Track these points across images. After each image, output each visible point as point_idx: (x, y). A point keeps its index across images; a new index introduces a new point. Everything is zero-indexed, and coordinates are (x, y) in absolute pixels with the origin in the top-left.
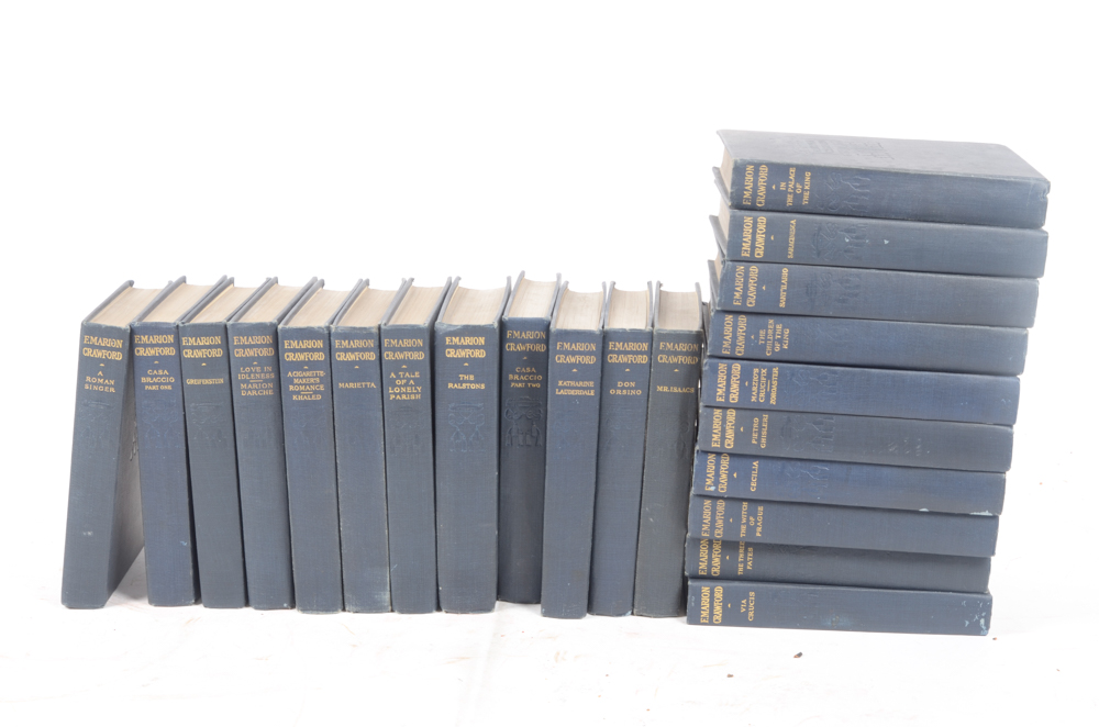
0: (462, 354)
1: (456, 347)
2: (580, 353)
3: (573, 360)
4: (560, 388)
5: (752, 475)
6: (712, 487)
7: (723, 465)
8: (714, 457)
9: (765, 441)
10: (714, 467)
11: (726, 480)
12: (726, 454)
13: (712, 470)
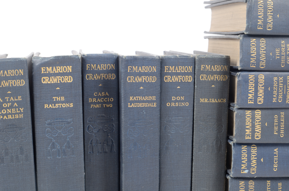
0: (54, 80)
1: (49, 75)
2: (145, 74)
3: (140, 80)
4: (131, 102)
5: (275, 159)
6: (246, 171)
7: (253, 153)
8: (246, 148)
9: (283, 132)
10: (246, 155)
11: (256, 164)
12: (254, 145)
13: (245, 158)
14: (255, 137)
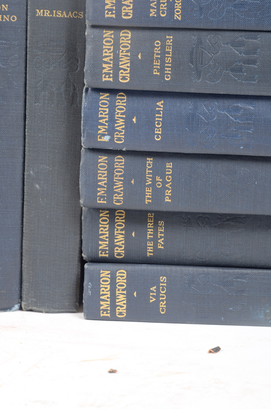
5: (157, 119)
6: (106, 137)
7: (118, 107)
8: (107, 97)
9: (169, 71)
10: (107, 110)
11: (124, 127)
12: (122, 94)
13: (105, 115)
14: (120, 78)
